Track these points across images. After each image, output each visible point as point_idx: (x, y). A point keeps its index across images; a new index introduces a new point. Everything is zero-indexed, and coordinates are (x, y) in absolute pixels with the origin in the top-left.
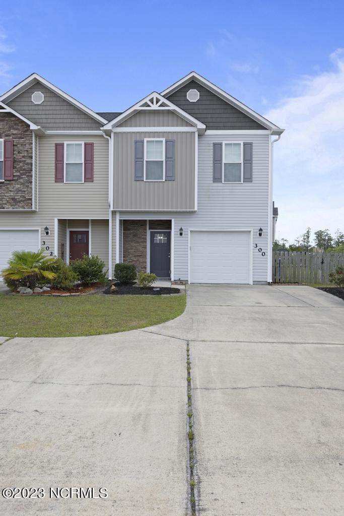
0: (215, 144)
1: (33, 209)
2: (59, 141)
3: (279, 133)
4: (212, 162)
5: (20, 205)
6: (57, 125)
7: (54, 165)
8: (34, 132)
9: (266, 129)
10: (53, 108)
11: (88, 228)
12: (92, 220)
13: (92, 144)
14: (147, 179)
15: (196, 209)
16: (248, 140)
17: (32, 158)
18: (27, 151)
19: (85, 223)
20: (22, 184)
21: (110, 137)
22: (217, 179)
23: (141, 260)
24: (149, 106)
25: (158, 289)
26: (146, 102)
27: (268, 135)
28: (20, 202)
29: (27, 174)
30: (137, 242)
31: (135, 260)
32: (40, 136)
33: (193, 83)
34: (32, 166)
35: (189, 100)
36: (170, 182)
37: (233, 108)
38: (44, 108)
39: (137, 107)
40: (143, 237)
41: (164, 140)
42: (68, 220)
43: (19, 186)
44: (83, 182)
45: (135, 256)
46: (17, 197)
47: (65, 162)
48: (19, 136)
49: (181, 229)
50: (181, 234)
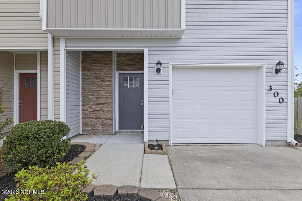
11: (37, 69)
15: (183, 27)
23: (105, 109)
30: (100, 86)
31: (98, 109)
40: (107, 79)
45: (97, 104)
49: (159, 63)
50: (158, 71)
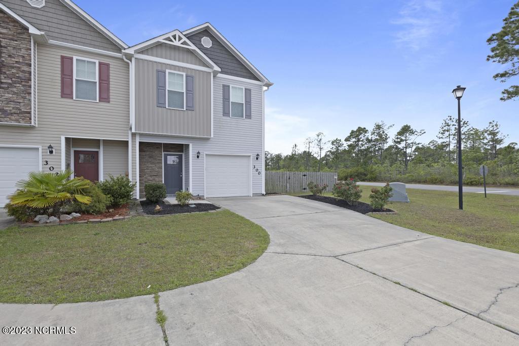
0: (224, 86)
1: (33, 124)
2: (67, 54)
3: (268, 85)
4: (222, 100)
5: (13, 118)
6: (64, 37)
7: (60, 79)
8: (33, 38)
9: (260, 81)
10: (59, 17)
11: (99, 148)
12: (103, 140)
13: (108, 65)
14: (169, 106)
15: (212, 136)
16: (249, 87)
17: (31, 66)
18: (23, 57)
19: (96, 143)
20: (15, 93)
21: (131, 62)
22: (226, 113)
24: (171, 41)
25: (194, 206)
26: (169, 37)
27: (261, 85)
28: (11, 114)
29: (23, 83)
30: (153, 163)
32: (41, 43)
33: (206, 32)
34: (31, 75)
35: (204, 45)
36: (190, 112)
37: (237, 60)
38: (45, 14)
39: (161, 39)
40: (159, 158)
41: (184, 74)
42: (73, 138)
43: (11, 96)
44: (98, 101)
45: (151, 176)
46: (7, 108)
47: (75, 77)
48: (10, 37)
49: (199, 153)
50: (198, 157)
